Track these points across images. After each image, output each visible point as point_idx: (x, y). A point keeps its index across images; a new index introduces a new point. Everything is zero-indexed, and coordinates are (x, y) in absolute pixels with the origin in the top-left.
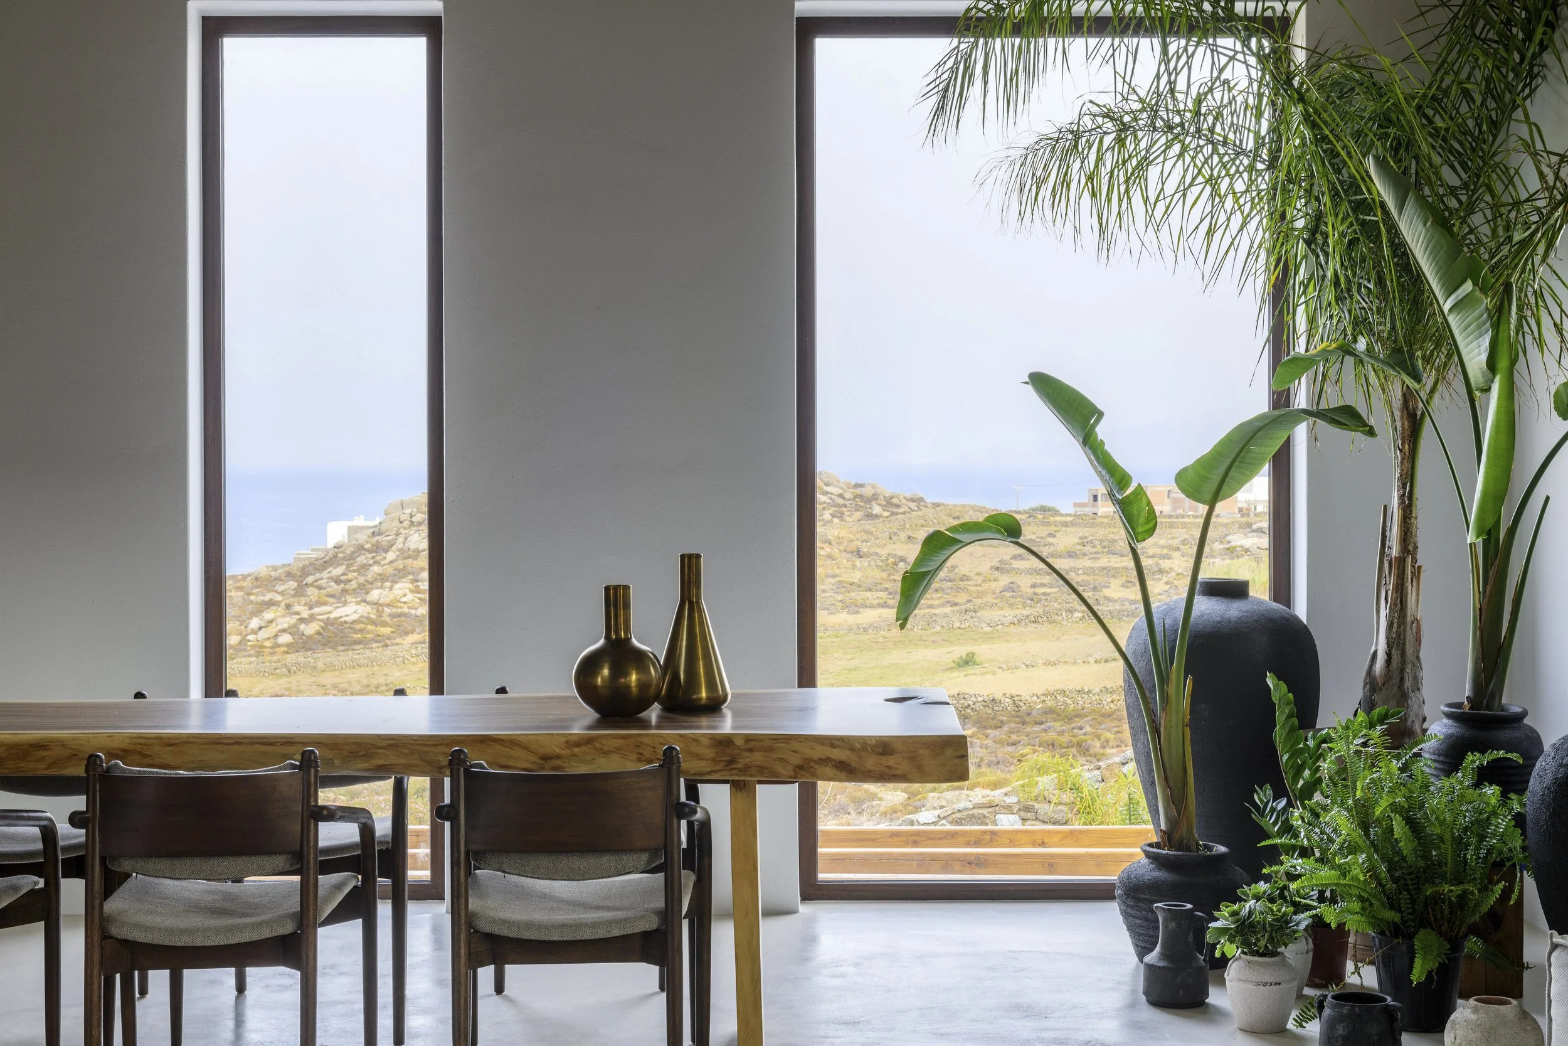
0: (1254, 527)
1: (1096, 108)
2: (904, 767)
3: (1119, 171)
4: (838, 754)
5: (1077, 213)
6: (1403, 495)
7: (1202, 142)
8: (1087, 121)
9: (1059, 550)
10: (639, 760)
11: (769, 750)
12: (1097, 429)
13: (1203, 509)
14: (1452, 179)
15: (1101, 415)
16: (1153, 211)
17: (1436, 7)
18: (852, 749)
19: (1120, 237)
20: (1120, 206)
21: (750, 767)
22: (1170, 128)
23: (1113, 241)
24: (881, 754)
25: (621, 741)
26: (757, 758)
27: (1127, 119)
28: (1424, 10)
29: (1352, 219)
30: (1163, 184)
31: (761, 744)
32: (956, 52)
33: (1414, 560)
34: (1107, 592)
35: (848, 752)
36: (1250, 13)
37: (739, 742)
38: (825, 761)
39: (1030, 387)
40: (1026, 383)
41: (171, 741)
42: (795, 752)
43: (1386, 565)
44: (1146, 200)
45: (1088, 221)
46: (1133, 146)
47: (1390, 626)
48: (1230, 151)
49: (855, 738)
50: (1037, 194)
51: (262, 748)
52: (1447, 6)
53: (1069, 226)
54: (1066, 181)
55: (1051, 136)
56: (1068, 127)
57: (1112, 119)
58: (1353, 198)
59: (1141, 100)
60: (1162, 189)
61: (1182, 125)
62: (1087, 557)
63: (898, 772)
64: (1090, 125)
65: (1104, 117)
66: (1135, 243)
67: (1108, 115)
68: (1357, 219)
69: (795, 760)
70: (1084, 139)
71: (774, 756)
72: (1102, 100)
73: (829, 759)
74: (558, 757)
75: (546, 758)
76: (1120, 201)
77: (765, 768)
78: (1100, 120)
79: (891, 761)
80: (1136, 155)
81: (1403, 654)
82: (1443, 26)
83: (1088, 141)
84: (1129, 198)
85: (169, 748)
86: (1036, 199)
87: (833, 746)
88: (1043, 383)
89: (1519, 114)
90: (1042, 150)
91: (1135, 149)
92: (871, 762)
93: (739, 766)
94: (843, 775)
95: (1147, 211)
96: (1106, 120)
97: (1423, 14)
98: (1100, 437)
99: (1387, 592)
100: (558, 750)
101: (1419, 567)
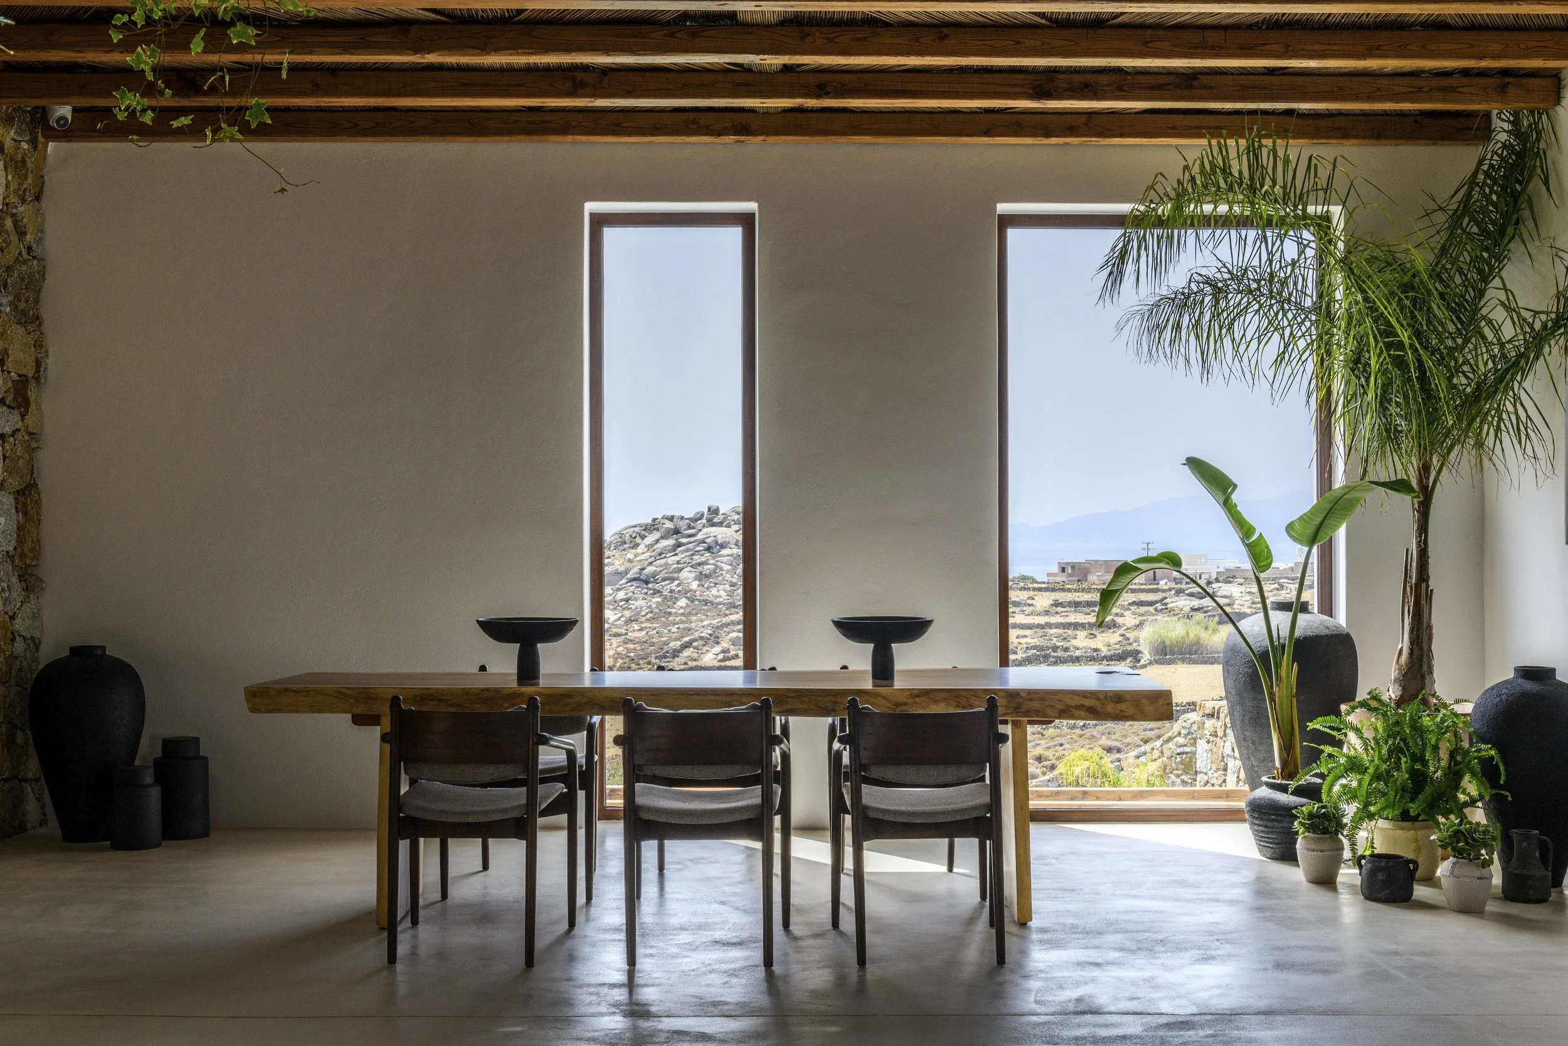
0: (1186, 592)
1: (1200, 277)
2: (1131, 710)
3: (1215, 321)
4: (1088, 702)
5: (1187, 348)
6: (1420, 542)
7: (1273, 302)
8: (1194, 286)
9: (1037, 609)
10: (958, 706)
11: (1043, 699)
12: (1233, 496)
13: (1306, 549)
14: (1451, 328)
15: (1235, 486)
16: (1238, 348)
17: (1436, 210)
18: (1098, 699)
19: (1215, 367)
20: (1215, 346)
21: (1029, 711)
22: (1250, 292)
23: (1211, 368)
24: (1117, 702)
25: (947, 694)
26: (1035, 705)
27: (1220, 285)
28: (1428, 212)
29: (1385, 354)
30: (1245, 331)
31: (1038, 696)
32: (1123, 238)
33: (1427, 586)
34: (1074, 642)
35: (1095, 701)
36: (1319, 213)
37: (1023, 695)
38: (1080, 707)
39: (1186, 467)
40: (1184, 464)
41: (655, 693)
42: (1061, 701)
43: (1408, 589)
44: (1233, 340)
45: (1195, 356)
46: (1224, 304)
47: (1412, 630)
48: (1293, 308)
49: (1099, 692)
50: (1159, 338)
51: (712, 697)
52: (1445, 211)
53: (1181, 360)
54: (1178, 327)
55: (1169, 296)
56: (1181, 290)
57: (1210, 285)
58: (1386, 340)
59: (1230, 272)
60: (1244, 334)
61: (1258, 289)
62: (1058, 615)
63: (1127, 714)
64: (1195, 289)
65: (1204, 283)
66: (1227, 371)
67: (1208, 281)
68: (1389, 355)
69: (1060, 706)
70: (1192, 299)
71: (1047, 703)
72: (1204, 272)
73: (1082, 706)
74: (905, 704)
75: (897, 705)
76: (1216, 342)
77: (1039, 712)
78: (1201, 285)
79: (1123, 706)
80: (1227, 310)
81: (1421, 649)
82: (1441, 225)
83: (1194, 299)
84: (1222, 340)
85: (652, 697)
86: (1159, 342)
87: (1085, 697)
88: (1196, 465)
89: (1497, 282)
90: (1163, 307)
91: (1226, 306)
92: (1110, 708)
93: (1023, 710)
94: (1092, 716)
95: (1234, 347)
96: (1206, 286)
97: (1428, 215)
98: (1234, 501)
99: (1409, 607)
100: (905, 700)
101: (1432, 591)
